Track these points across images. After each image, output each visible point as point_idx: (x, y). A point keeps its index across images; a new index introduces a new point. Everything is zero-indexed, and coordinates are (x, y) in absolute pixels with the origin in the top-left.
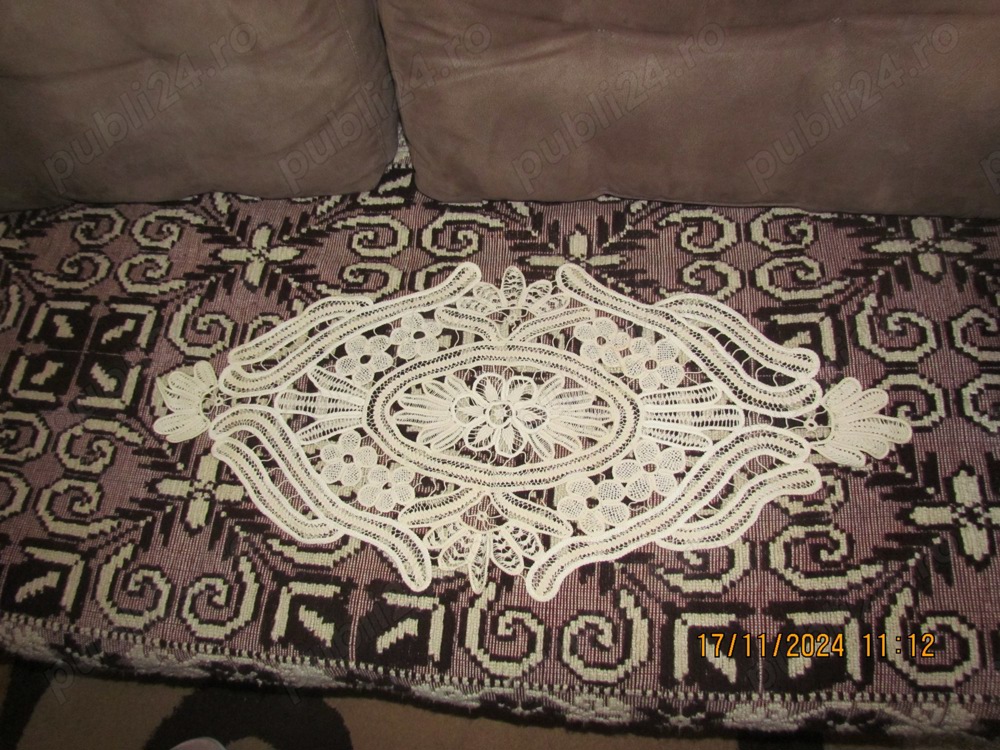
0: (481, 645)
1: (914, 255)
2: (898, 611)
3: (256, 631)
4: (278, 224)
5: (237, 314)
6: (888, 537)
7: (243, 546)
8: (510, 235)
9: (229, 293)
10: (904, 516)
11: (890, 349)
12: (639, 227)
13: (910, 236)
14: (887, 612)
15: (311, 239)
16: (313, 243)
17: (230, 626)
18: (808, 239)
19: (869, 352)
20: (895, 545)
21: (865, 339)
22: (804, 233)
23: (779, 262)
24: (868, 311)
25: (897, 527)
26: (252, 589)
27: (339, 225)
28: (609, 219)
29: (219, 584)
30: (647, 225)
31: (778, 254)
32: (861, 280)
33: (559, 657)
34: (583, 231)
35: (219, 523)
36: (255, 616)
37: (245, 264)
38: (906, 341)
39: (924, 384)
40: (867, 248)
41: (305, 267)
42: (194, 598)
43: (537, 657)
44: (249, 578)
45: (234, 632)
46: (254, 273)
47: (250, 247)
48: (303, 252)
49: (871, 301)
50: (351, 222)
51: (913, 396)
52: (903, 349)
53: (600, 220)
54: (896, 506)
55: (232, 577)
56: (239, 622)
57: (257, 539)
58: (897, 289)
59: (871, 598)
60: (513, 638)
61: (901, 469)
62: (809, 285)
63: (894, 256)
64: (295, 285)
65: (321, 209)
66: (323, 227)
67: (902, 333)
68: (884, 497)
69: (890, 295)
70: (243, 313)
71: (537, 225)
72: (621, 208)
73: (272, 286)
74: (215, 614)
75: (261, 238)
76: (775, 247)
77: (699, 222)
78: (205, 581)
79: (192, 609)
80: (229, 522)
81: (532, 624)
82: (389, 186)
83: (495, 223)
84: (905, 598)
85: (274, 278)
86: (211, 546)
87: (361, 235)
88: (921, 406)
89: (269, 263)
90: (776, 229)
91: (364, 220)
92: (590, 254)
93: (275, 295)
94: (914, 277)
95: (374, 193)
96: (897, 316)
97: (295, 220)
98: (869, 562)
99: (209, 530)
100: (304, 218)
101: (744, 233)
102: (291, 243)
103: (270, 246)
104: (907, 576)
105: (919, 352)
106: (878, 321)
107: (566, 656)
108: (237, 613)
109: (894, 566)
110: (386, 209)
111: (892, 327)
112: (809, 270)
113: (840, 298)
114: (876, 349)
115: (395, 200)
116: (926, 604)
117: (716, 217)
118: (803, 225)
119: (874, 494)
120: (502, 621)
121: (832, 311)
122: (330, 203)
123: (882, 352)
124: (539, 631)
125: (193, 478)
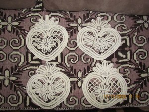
0: (67, 103)
1: (143, 24)
2: (138, 92)
3: (23, 104)
4: (13, 16)
5: (7, 38)
6: (137, 79)
7: (17, 89)
8: (66, 19)
9: (5, 33)
10: (139, 75)
11: (139, 44)
12: (92, 17)
13: (143, 20)
14: (136, 92)
15: (21, 20)
16: (22, 21)
17: (18, 104)
18: (124, 20)
19: (135, 45)
20: (137, 80)
21: (134, 42)
22: (123, 19)
23: (119, 25)
24: (135, 36)
25: (138, 77)
26: (21, 97)
27: (27, 16)
28: (86, 15)
29: (14, 96)
30: (93, 17)
31: (119, 23)
32: (134, 29)
33: (81, 103)
34: (81, 18)
35: (12, 85)
36: (23, 102)
37: (7, 26)
38: (141, 42)
39: (144, 51)
40: (135, 22)
41: (21, 27)
42: (10, 99)
43: (77, 104)
44: (20, 94)
45: (19, 105)
46: (10, 28)
47: (7, 22)
48: (20, 23)
49: (136, 34)
50: (30, 15)
51: (142, 53)
52: (141, 44)
53: (84, 15)
54: (138, 74)
55: (17, 94)
56: (20, 103)
57: (21, 87)
58: (140, 31)
59: (133, 90)
60: (73, 101)
61: (139, 67)
62: (125, 30)
63: (140, 24)
64: (20, 31)
65: (23, 12)
66: (24, 17)
67: (141, 40)
68: (136, 72)
69: (139, 32)
70: (9, 38)
71: (71, 17)
72: (88, 12)
73: (14, 32)
74: (15, 102)
75: (10, 19)
76: (118, 22)
77: (104, 16)
78: (11, 96)
79: (10, 101)
80: (14, 84)
81: (76, 98)
82: (38, 6)
83: (62, 16)
84: (139, 89)
85: (14, 30)
86: (11, 89)
87: (33, 18)
88: (143, 55)
89: (13, 26)
90: (118, 18)
91: (33, 14)
92: (82, 23)
93: (15, 33)
94: (143, 29)
95: (34, 8)
96: (140, 37)
97: (17, 15)
98: (134, 84)
99: (10, 86)
100: (19, 14)
101: (112, 18)
102: (17, 21)
103: (12, 22)
104: (139, 86)
105: (143, 44)
106: (137, 38)
107: (82, 103)
108: (19, 101)
109: (137, 84)
110: (37, 12)
111: (139, 39)
112: (125, 27)
113: (130, 33)
114: (136, 44)
115: (39, 10)
116: (142, 90)
117: (107, 15)
118: (123, 17)
119: (135, 72)
120: (70, 98)
121: (129, 36)
122: (24, 10)
123: (137, 45)
124: (77, 99)
125: (4, 75)
